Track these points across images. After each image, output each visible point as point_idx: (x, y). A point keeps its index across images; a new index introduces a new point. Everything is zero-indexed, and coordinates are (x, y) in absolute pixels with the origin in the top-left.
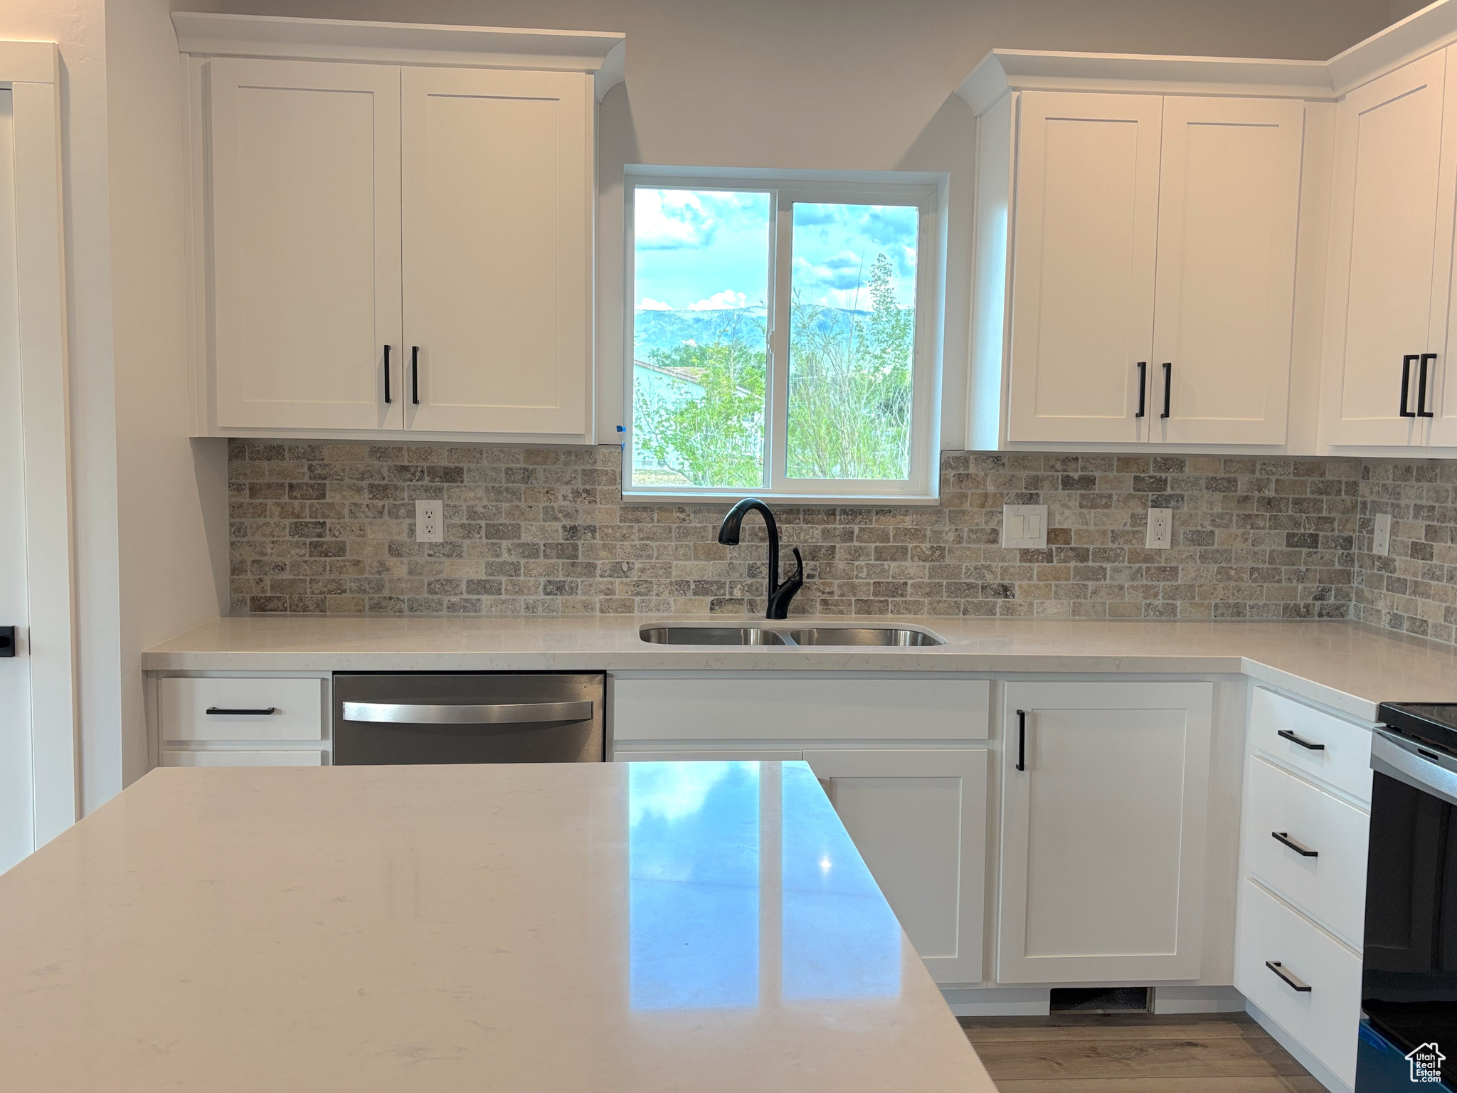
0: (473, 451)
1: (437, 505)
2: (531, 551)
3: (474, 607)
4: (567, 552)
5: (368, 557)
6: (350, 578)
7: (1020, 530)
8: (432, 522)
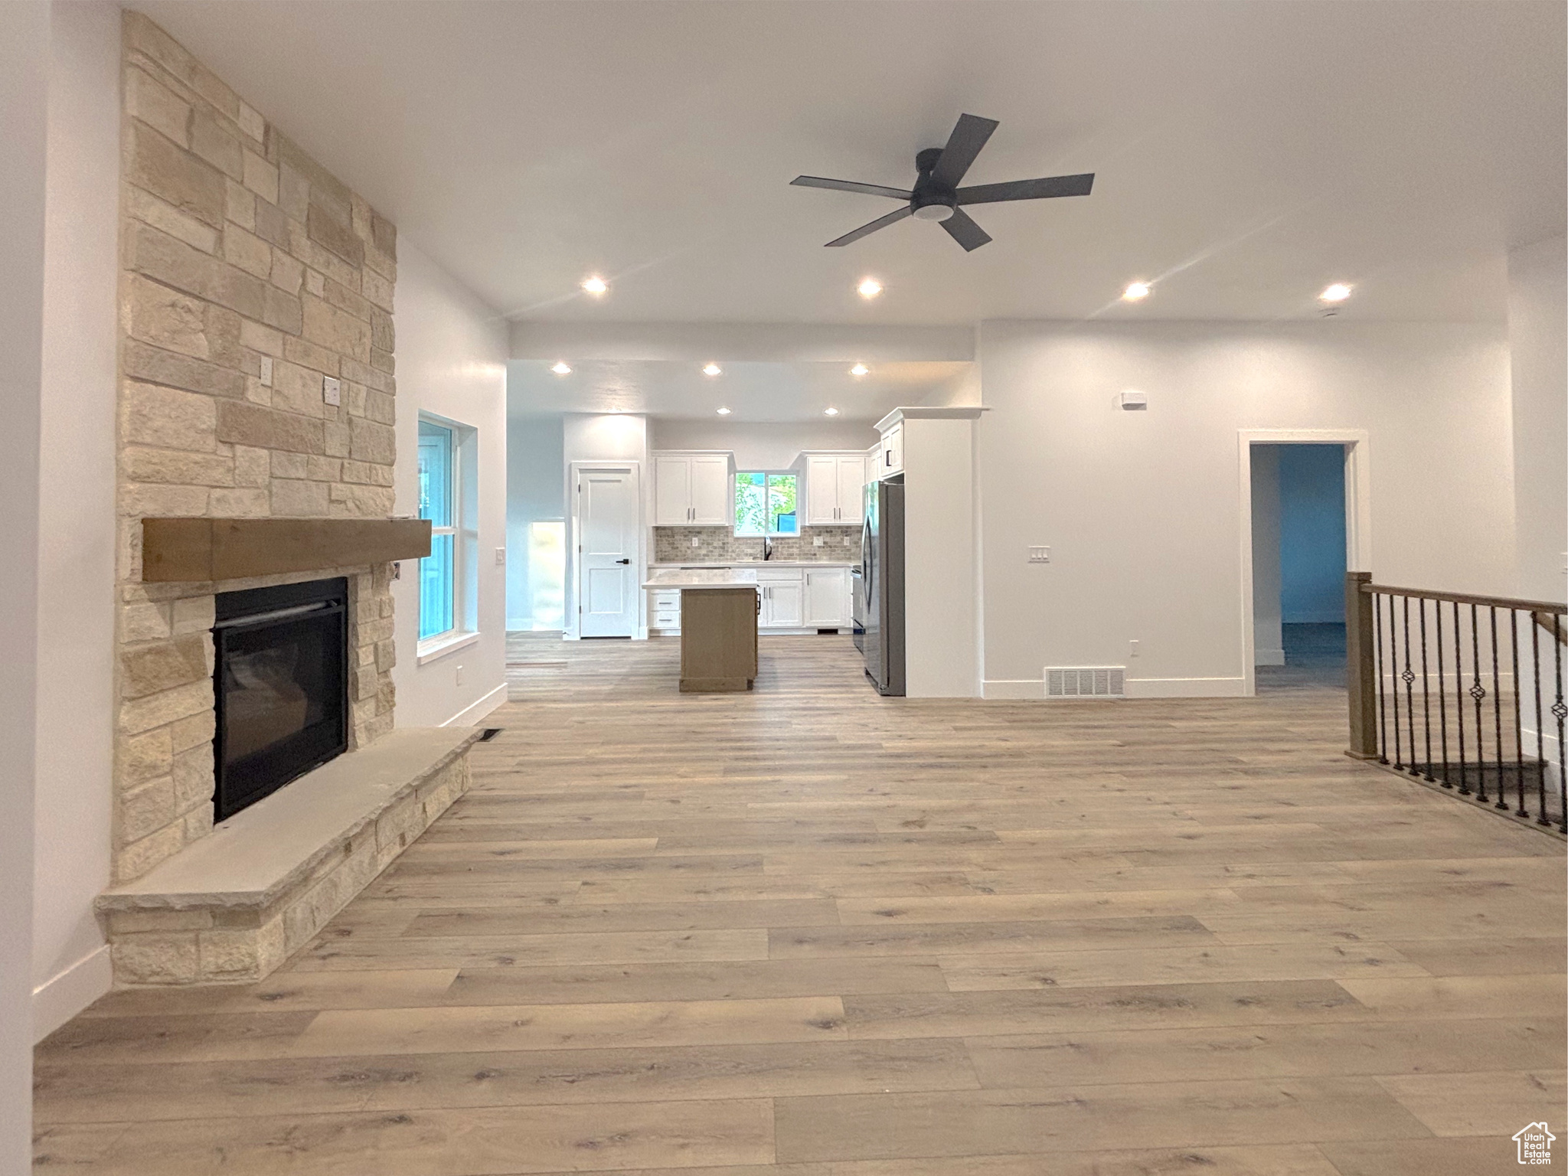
0: (704, 528)
1: (696, 539)
4: (723, 547)
5: (683, 549)
6: (679, 554)
7: (818, 541)
8: (695, 542)
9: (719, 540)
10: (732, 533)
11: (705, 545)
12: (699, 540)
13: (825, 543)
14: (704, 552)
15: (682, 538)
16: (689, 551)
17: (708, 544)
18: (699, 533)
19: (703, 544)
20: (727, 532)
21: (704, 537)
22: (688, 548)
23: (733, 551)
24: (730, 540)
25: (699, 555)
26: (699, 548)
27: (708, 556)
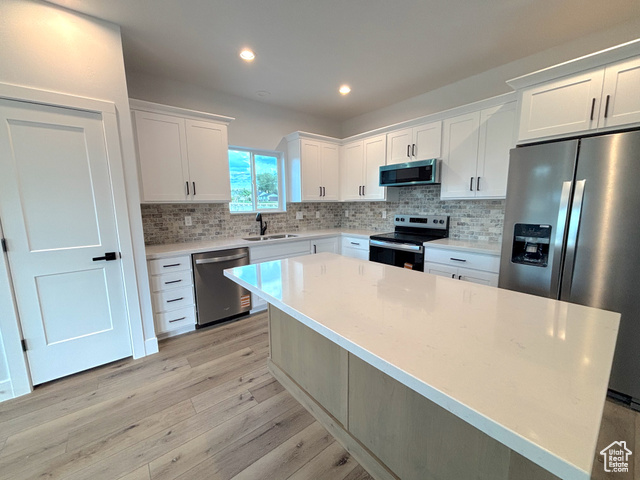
0: (197, 205)
1: (190, 217)
2: (212, 226)
3: (200, 239)
4: (219, 225)
5: (174, 230)
6: (170, 235)
7: (299, 216)
8: (189, 221)
9: (215, 218)
10: (228, 210)
11: (200, 224)
12: (193, 218)
13: (304, 217)
14: (199, 231)
15: (172, 217)
16: (182, 232)
17: (203, 223)
18: (193, 211)
19: (197, 223)
20: (223, 209)
21: (198, 215)
22: (180, 228)
23: (230, 228)
24: (227, 217)
25: (194, 235)
26: (194, 227)
27: (204, 235)
